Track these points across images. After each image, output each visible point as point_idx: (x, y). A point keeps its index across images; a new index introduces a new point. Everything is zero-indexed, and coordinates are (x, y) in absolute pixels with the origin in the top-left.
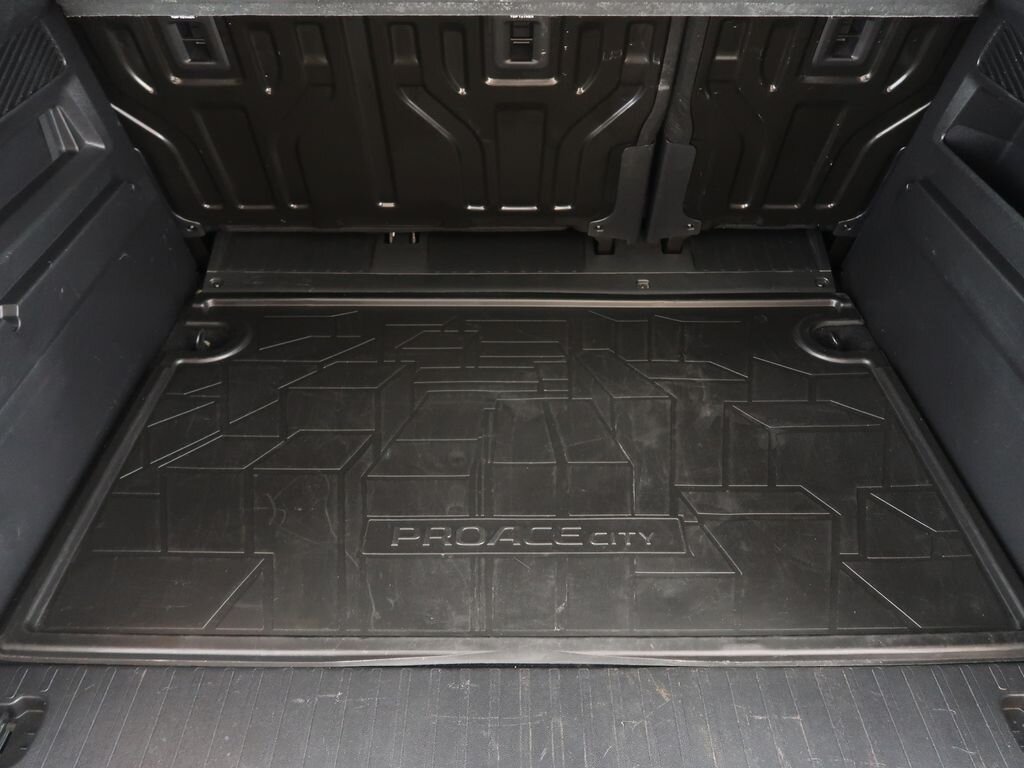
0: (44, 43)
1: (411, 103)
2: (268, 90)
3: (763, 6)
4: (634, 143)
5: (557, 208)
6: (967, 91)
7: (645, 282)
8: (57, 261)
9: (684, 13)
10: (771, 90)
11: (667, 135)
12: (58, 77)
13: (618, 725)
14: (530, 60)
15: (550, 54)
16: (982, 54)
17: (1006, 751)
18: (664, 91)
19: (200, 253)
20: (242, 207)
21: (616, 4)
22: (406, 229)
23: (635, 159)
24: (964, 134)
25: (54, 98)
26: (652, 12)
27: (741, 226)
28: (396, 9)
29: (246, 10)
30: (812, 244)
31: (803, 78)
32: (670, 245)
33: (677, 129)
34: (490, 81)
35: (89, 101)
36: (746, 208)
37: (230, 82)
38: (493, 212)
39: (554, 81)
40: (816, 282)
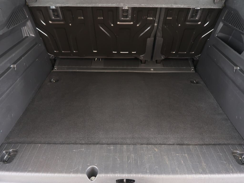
0: (24, 12)
1: (101, 28)
2: (70, 24)
3: (177, 5)
4: (150, 37)
5: (133, 52)
6: (221, 25)
7: (153, 69)
8: (24, 57)
9: (160, 6)
10: (179, 26)
11: (157, 36)
12: (26, 20)
13: (146, 156)
14: (127, 18)
15: (131, 17)
16: (224, 17)
17: (233, 162)
18: (156, 25)
19: (53, 63)
20: (63, 52)
21: (145, 5)
22: (99, 57)
23: (150, 41)
24: (221, 35)
25: (24, 24)
26: (153, 6)
27: (174, 58)
28: (99, 5)
29: (67, 5)
30: (189, 62)
31: (186, 23)
32: (158, 62)
33: (159, 34)
34: (118, 23)
35: (32, 26)
36: (174, 53)
37: (62, 23)
38: (118, 53)
39: (132, 23)
40: (190, 70)
